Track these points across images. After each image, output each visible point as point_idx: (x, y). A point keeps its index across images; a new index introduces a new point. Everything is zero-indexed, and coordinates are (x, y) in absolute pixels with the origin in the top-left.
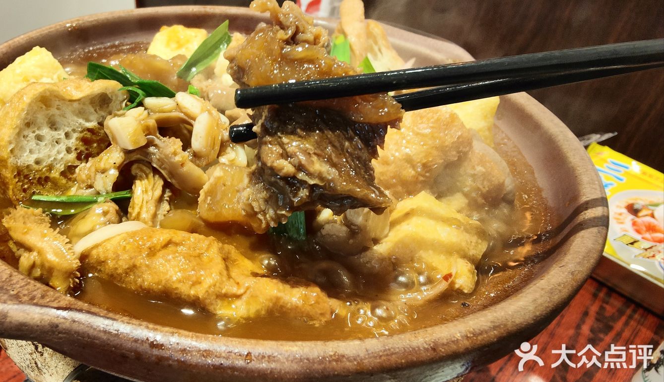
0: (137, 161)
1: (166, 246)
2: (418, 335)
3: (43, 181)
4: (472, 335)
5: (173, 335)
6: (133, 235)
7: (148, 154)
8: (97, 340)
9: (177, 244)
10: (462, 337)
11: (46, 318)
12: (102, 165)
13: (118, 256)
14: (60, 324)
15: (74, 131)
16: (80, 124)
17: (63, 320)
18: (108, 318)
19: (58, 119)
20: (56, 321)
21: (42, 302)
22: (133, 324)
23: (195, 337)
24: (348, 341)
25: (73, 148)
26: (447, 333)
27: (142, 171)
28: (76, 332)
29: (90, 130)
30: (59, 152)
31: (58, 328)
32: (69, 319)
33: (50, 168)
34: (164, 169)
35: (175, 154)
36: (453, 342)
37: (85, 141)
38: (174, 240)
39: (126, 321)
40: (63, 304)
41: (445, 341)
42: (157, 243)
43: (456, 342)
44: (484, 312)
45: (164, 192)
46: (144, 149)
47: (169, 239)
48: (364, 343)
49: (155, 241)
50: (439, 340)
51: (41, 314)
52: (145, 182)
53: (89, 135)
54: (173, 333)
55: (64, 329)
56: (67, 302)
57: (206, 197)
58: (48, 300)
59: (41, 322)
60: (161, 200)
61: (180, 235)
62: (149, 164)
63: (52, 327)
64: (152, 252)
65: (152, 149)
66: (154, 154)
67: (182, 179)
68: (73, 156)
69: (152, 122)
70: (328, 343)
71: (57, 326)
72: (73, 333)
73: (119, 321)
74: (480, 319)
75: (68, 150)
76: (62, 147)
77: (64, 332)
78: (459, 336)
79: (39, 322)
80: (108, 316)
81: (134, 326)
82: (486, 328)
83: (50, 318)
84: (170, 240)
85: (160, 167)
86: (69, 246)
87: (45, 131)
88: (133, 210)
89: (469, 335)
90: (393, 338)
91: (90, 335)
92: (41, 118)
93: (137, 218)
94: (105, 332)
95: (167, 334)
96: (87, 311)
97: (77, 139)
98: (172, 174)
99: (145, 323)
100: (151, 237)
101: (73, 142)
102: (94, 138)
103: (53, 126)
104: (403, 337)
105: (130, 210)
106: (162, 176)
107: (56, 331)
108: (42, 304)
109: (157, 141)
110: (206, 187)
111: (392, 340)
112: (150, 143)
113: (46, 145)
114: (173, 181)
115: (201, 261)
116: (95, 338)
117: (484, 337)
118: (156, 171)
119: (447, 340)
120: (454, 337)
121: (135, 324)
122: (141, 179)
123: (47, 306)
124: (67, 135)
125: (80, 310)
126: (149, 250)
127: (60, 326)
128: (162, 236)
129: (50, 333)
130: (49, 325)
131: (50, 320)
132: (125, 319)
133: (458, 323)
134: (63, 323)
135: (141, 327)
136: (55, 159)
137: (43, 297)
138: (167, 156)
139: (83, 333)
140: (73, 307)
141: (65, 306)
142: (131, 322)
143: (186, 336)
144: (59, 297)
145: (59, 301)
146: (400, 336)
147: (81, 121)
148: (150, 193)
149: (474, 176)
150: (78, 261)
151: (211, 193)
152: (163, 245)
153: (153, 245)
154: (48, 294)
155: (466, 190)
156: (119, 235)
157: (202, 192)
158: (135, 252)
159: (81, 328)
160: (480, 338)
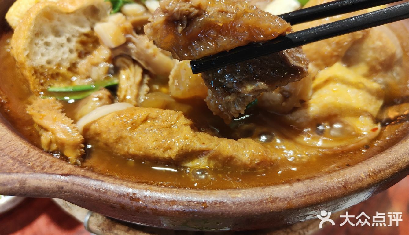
0: (121, 56)
1: (145, 120)
2: (333, 177)
3: (55, 76)
4: (373, 174)
5: (146, 191)
6: (119, 114)
7: (128, 50)
8: (92, 196)
9: (153, 119)
10: (366, 176)
11: (54, 182)
12: (95, 60)
13: (109, 130)
14: (64, 186)
15: (73, 36)
16: (77, 31)
17: (66, 184)
18: (98, 180)
19: (60, 28)
20: (60, 184)
21: (50, 170)
22: (116, 184)
23: (163, 191)
24: (280, 187)
25: (75, 50)
26: (354, 174)
27: (125, 63)
28: (76, 192)
29: (86, 35)
30: (64, 53)
31: (63, 189)
32: (70, 182)
33: (59, 65)
34: (141, 60)
35: (148, 47)
36: (359, 180)
37: (83, 43)
38: (151, 115)
39: (111, 182)
40: (65, 171)
41: (353, 180)
42: (138, 118)
43: (361, 180)
44: (382, 155)
45: (143, 77)
46: (124, 46)
47: (146, 115)
48: (293, 187)
49: (135, 117)
50: (348, 180)
51: (50, 180)
52: (128, 71)
53: (84, 38)
54: (146, 190)
55: (68, 190)
56: (68, 170)
57: (174, 81)
58: (54, 169)
59: (50, 186)
60: (141, 83)
61: (155, 112)
62: (129, 57)
63: (59, 189)
64: (134, 126)
65: (131, 45)
66: (132, 49)
67: (156, 66)
68: (74, 56)
69: (128, 25)
70: (265, 189)
71: (62, 188)
72: (75, 192)
73: (106, 182)
74: (379, 161)
75: (71, 51)
76: (66, 49)
77: (68, 191)
78: (363, 176)
79: (49, 185)
80: (98, 179)
81: (117, 185)
82: (384, 168)
83: (56, 182)
84: (148, 116)
85: (139, 58)
86: (74, 125)
87: (51, 38)
88: (121, 94)
89: (371, 174)
90: (315, 181)
91: (86, 193)
92: (46, 28)
93: (124, 100)
94: (96, 190)
95: (142, 190)
96: (82, 176)
97: (77, 42)
98: (148, 63)
99: (126, 182)
100: (133, 114)
101: (74, 44)
102: (90, 40)
103: (57, 34)
104: (322, 179)
105: (118, 93)
106: (140, 66)
107: (62, 191)
108: (51, 172)
109: (134, 39)
110: (172, 73)
111: (313, 183)
112: (128, 41)
113: (53, 49)
114: (149, 68)
115: (172, 130)
116: (90, 195)
117: (382, 175)
118: (135, 62)
119: (355, 179)
120: (360, 176)
121: (118, 184)
122: (124, 69)
123: (53, 174)
124: (69, 40)
125: (78, 175)
126: (131, 125)
127: (64, 188)
128: (142, 113)
129: (59, 193)
130: (56, 187)
131: (57, 184)
132: (111, 181)
133: (362, 165)
134: (67, 186)
135: (123, 186)
136: (62, 59)
137: (51, 167)
138: (142, 50)
139: (81, 192)
140: (72, 173)
141: (67, 173)
142: (115, 182)
143: (156, 191)
144: (63, 166)
145: (63, 169)
146: (319, 179)
147: (77, 28)
148: (132, 79)
149: (374, 49)
150: (81, 136)
151: (177, 77)
152: (142, 120)
153: (134, 121)
154: (55, 164)
155: (368, 59)
156: (110, 113)
157: (171, 77)
158: (121, 127)
159: (79, 188)
160: (379, 176)
